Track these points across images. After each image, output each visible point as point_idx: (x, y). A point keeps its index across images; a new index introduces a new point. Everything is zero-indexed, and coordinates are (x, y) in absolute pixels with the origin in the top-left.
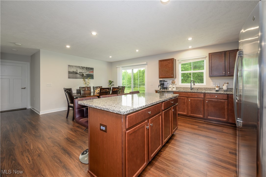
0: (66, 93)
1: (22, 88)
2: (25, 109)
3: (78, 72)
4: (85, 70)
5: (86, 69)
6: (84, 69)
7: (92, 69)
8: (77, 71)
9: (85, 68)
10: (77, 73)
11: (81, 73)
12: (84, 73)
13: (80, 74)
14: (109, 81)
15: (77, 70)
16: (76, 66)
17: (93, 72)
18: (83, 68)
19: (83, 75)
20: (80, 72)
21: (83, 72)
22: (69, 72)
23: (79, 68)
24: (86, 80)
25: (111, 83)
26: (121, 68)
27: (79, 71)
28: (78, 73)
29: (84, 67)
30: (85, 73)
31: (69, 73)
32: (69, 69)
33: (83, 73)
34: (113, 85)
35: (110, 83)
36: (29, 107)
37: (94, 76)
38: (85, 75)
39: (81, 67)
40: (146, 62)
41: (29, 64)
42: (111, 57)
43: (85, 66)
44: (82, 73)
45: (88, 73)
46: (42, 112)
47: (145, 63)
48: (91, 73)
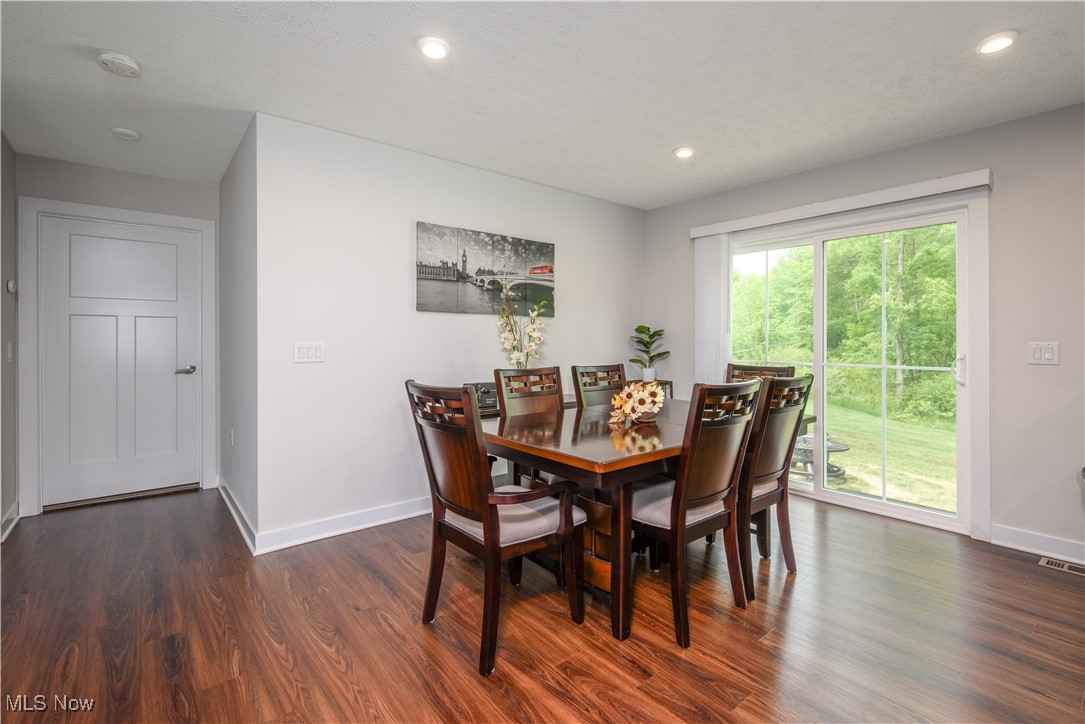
0: (421, 421)
1: (178, 372)
2: (194, 490)
3: (471, 270)
4: (510, 258)
5: (516, 252)
6: (503, 251)
7: (545, 250)
8: (464, 262)
9: (508, 247)
10: (462, 277)
11: (487, 279)
12: (502, 273)
13: (482, 281)
14: (640, 330)
15: (464, 256)
16: (458, 230)
17: (551, 271)
18: (497, 242)
19: (497, 287)
20: (480, 272)
21: (495, 271)
22: (424, 272)
23: (478, 242)
24: (521, 320)
25: (647, 345)
26: (724, 238)
27: (478, 261)
28: (468, 276)
29: (504, 238)
30: (513, 273)
31: (419, 272)
32: (423, 247)
33: (498, 278)
34: (660, 355)
35: (640, 341)
36: (211, 480)
37: (556, 294)
38: (512, 289)
39: (489, 235)
40: (986, 172)
41: (209, 229)
42: (685, 153)
43: (511, 233)
44: (491, 278)
45: (522, 276)
46: (268, 537)
47: (981, 177)
48: (540, 279)
